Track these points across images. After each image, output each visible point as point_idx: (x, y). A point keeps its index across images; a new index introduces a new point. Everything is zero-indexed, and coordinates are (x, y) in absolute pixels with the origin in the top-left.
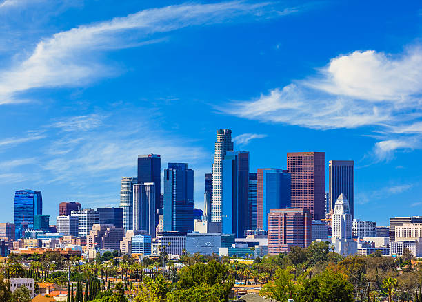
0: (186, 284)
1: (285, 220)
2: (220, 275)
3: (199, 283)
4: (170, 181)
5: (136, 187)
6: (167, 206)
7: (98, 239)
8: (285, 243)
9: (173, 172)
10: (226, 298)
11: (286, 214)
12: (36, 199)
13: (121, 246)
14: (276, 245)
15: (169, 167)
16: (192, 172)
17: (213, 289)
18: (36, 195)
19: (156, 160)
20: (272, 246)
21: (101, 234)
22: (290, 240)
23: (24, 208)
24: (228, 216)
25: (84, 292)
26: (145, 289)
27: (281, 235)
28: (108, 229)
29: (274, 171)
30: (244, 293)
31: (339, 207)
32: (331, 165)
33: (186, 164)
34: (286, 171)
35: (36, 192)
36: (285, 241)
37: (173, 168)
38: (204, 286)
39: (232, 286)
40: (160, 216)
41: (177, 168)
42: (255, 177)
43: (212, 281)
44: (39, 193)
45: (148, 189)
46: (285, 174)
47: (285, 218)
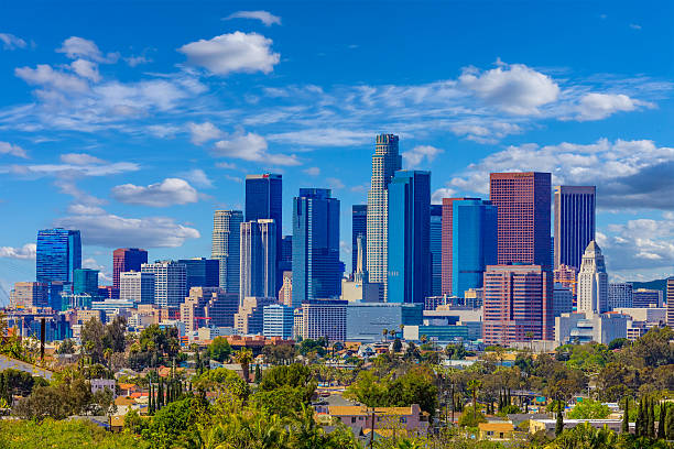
0: (268, 387)
1: (512, 283)
2: (303, 377)
3: (281, 385)
4: (303, 217)
5: (245, 226)
6: (298, 256)
7: (198, 311)
8: (512, 319)
9: (307, 202)
10: (309, 399)
11: (513, 274)
12: (71, 244)
13: (236, 321)
14: (497, 323)
15: (301, 196)
16: (337, 203)
17: (296, 390)
18: (71, 238)
19: (275, 183)
20: (492, 323)
21: (203, 302)
22: (520, 314)
23: (52, 259)
24: (399, 274)
25: (165, 395)
26: (227, 391)
27: (504, 307)
28: (214, 295)
29: (470, 203)
30: (327, 395)
31: (588, 261)
32: (559, 192)
33: (328, 191)
34: (490, 203)
35: (71, 233)
36: (512, 316)
37: (308, 196)
38: (287, 388)
39: (315, 388)
40: (285, 273)
41: (313, 196)
42: (438, 211)
43: (294, 383)
44: (75, 234)
45: (264, 229)
46: (488, 207)
47: (512, 279)
